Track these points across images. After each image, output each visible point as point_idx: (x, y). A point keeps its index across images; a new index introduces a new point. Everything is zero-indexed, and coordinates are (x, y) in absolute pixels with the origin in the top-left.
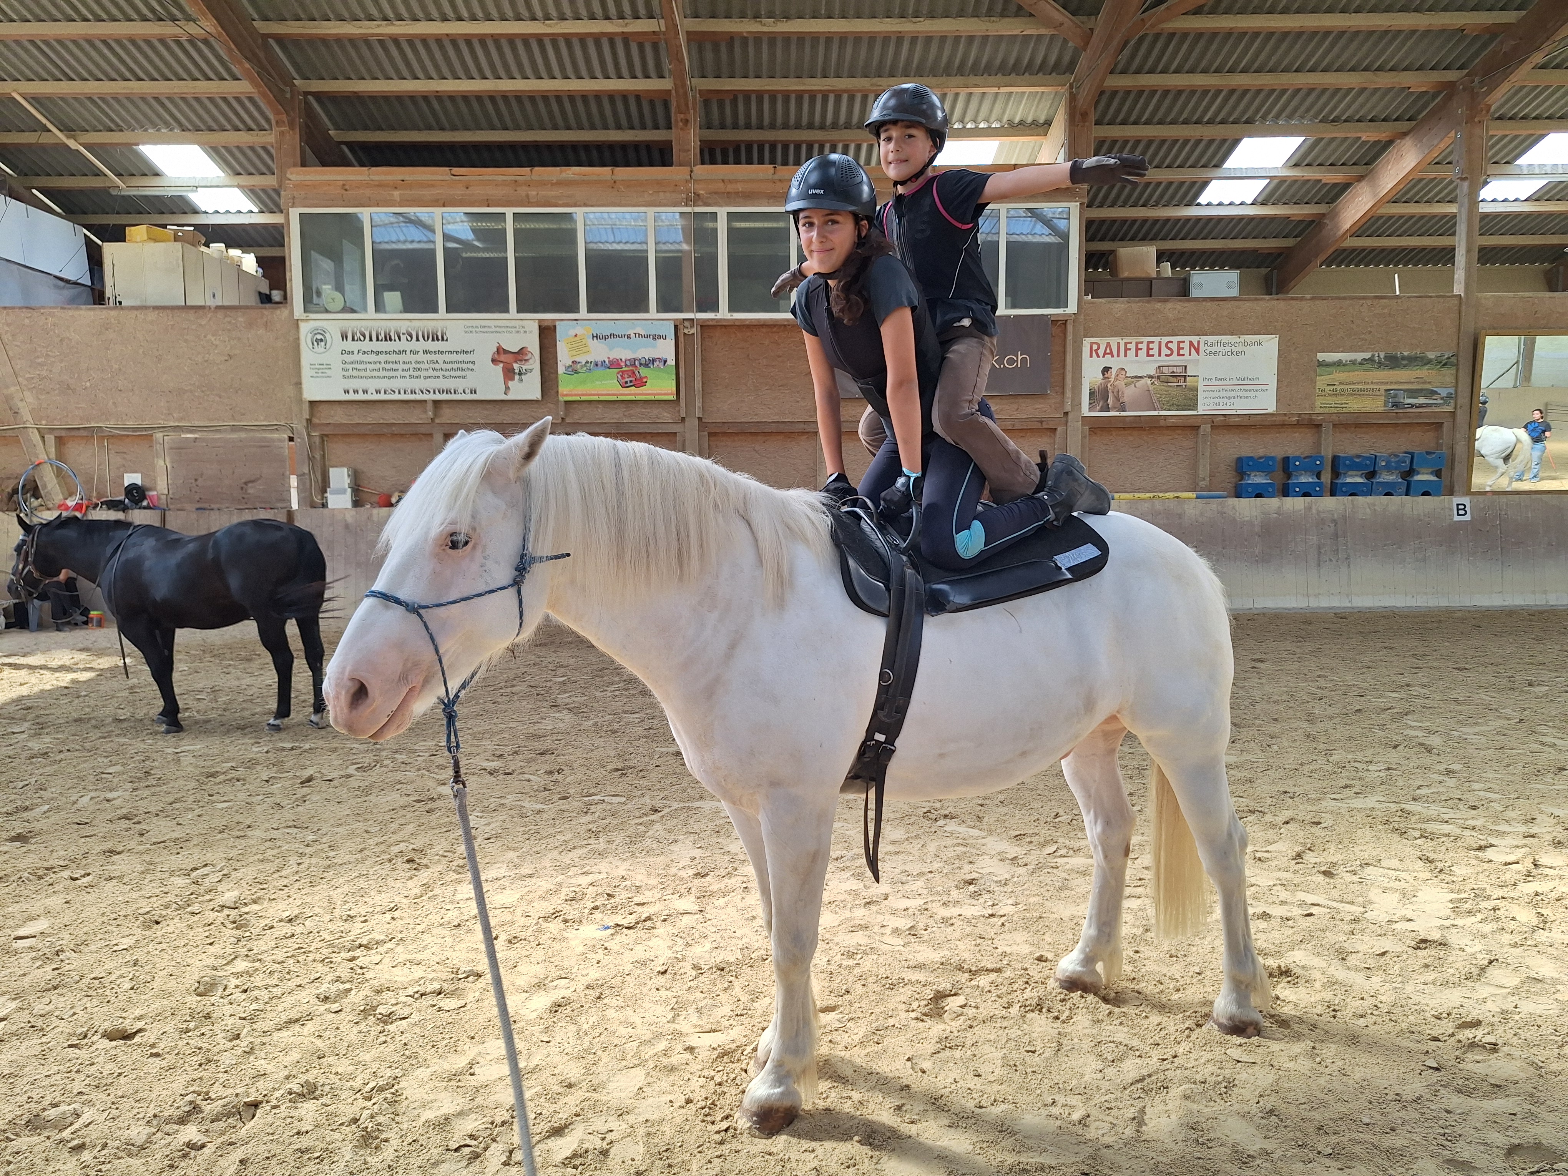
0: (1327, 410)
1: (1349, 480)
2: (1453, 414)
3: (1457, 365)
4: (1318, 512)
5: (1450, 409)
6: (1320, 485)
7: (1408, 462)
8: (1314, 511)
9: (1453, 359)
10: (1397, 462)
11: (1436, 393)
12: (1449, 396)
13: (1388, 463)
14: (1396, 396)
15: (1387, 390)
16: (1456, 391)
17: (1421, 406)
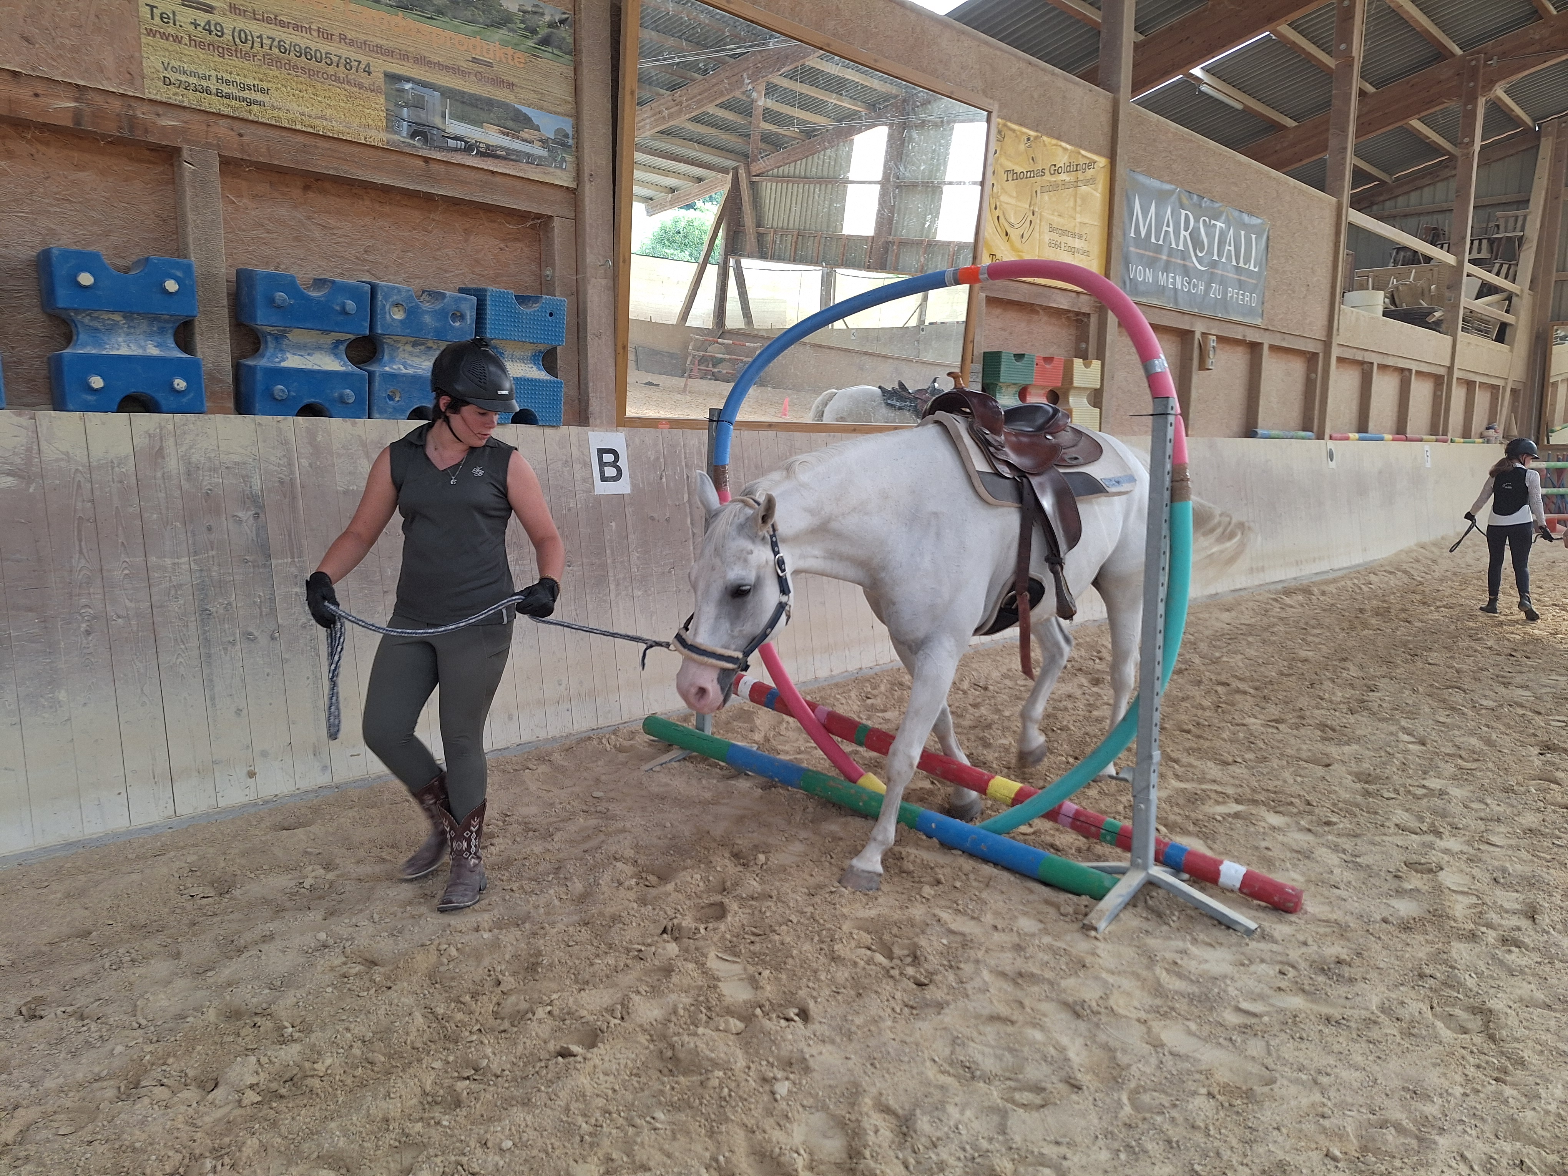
0: (191, 99)
1: (293, 361)
2: (574, 194)
3: (575, 52)
4: (191, 471)
5: (563, 178)
6: (190, 371)
7: (470, 316)
8: (173, 464)
9: (564, 33)
10: (441, 315)
11: (526, 121)
12: (561, 141)
13: (412, 313)
14: (418, 104)
15: (393, 78)
16: (577, 129)
17: (489, 153)
